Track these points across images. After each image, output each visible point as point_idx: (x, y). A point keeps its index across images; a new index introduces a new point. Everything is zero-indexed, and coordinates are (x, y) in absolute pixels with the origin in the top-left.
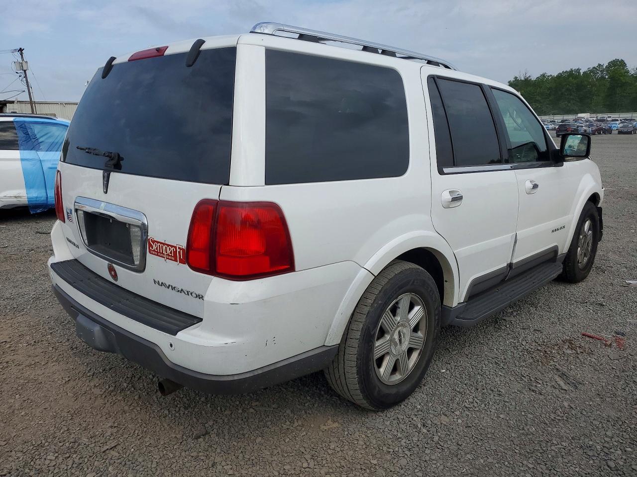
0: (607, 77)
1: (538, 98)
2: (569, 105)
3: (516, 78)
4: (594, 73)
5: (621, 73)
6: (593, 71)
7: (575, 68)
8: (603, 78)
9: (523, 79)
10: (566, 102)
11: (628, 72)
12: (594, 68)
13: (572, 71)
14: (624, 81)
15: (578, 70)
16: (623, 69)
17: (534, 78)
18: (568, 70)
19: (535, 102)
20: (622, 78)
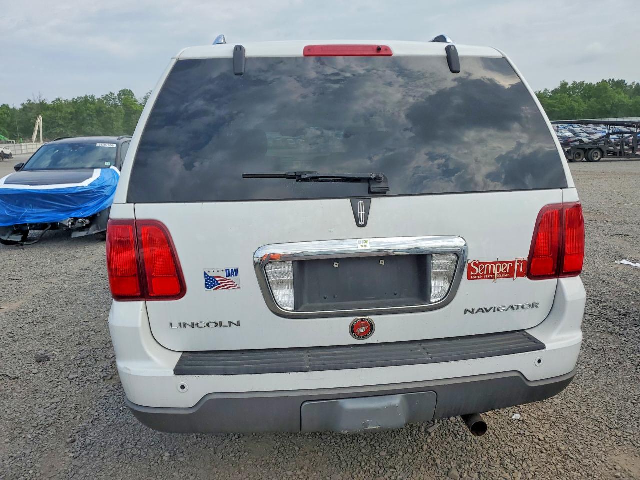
0: (120, 104)
1: (61, 122)
2: (94, 130)
3: (30, 101)
4: (107, 100)
5: (131, 102)
6: (107, 98)
7: (89, 94)
8: (116, 106)
9: (38, 102)
10: (90, 127)
11: (137, 101)
12: (107, 95)
13: (86, 97)
14: (135, 109)
15: (93, 97)
16: (132, 98)
17: (49, 102)
18: (84, 96)
19: (58, 127)
20: (133, 106)
